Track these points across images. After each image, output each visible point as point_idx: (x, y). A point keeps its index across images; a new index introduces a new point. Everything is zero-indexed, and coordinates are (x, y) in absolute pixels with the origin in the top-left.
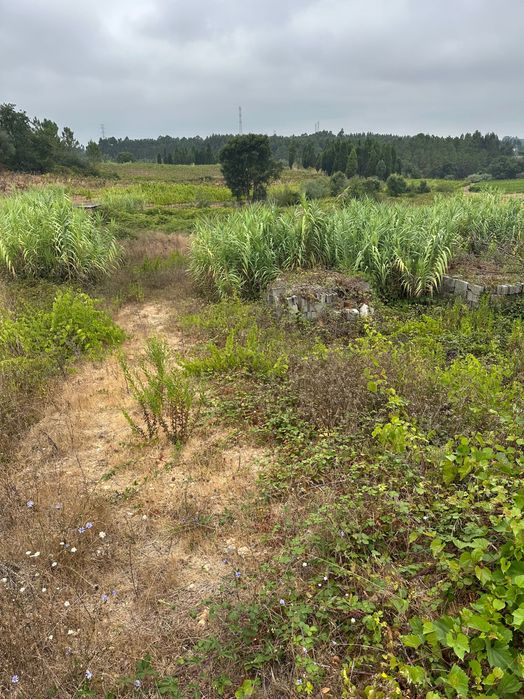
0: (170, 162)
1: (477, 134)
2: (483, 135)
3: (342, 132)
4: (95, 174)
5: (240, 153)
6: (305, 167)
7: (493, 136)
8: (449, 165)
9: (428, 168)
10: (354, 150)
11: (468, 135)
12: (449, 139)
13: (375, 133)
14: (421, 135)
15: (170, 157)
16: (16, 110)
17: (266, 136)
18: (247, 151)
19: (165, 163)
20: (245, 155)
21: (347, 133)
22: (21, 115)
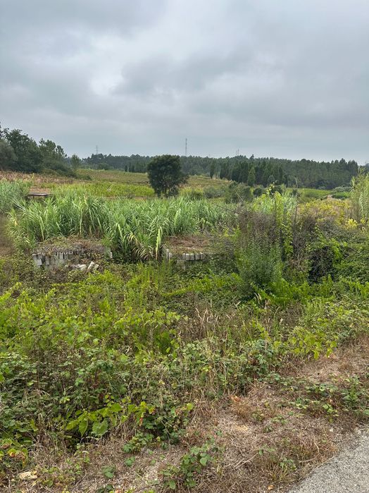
0: (133, 171)
1: (343, 161)
2: (347, 161)
3: (253, 156)
4: (74, 176)
5: (160, 166)
6: (221, 178)
7: (354, 162)
8: (322, 180)
9: (307, 182)
10: (253, 168)
11: (336, 161)
12: (323, 163)
13: (275, 158)
14: (304, 160)
15: (133, 167)
16: (22, 134)
17: (178, 157)
18: (165, 165)
19: (130, 171)
20: (163, 168)
21: (256, 157)
22: (24, 136)
